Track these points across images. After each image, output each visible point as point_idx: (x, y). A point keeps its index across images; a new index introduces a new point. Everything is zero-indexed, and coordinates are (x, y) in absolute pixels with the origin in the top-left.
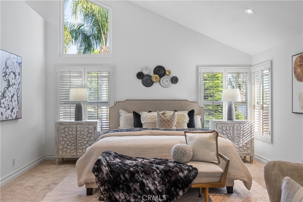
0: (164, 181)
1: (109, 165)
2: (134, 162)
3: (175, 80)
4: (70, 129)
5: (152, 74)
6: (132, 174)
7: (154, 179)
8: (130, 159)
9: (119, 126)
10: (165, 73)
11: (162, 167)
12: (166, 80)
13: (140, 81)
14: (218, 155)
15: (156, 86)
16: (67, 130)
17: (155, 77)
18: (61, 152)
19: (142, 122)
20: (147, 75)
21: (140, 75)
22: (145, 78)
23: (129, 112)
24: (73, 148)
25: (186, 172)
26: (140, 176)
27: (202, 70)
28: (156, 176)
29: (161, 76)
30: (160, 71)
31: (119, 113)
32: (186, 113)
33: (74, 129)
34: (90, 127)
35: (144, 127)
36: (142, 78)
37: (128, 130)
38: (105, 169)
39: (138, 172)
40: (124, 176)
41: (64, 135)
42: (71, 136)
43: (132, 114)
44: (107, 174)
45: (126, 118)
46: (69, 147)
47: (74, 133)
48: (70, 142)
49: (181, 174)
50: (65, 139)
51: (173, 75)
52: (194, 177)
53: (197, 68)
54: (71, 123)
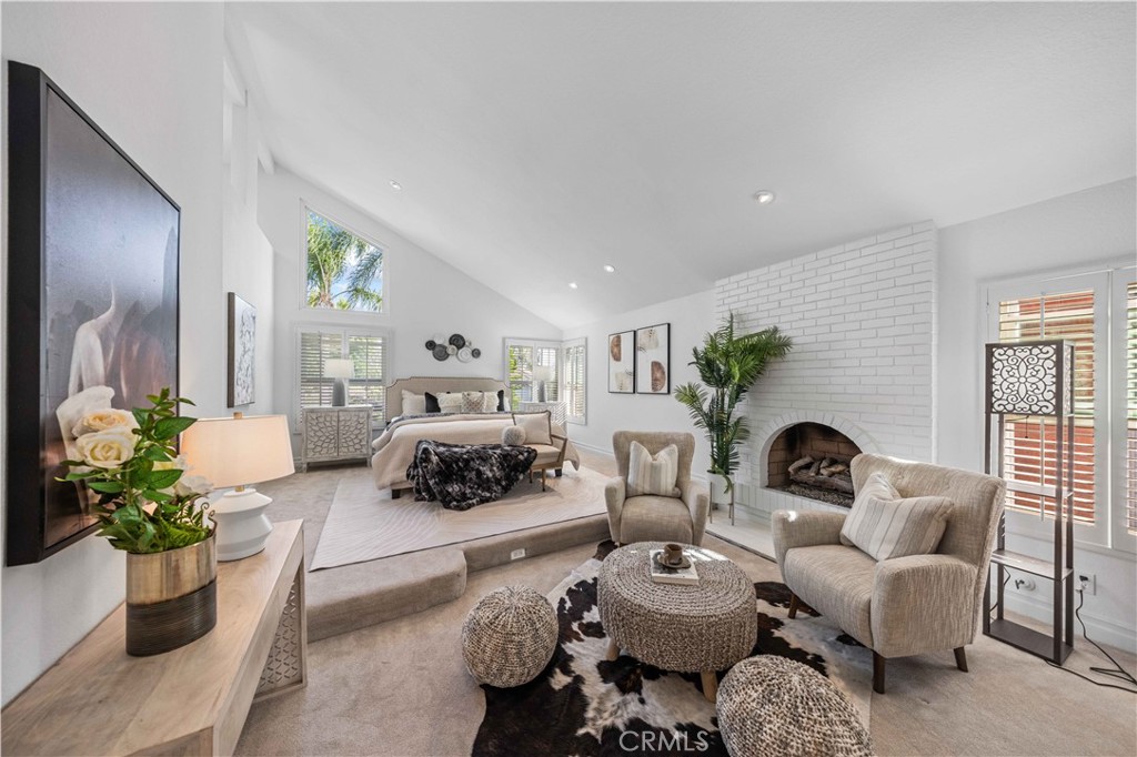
0: (503, 466)
1: (436, 454)
2: (465, 450)
3: (476, 353)
4: (328, 419)
5: (447, 344)
6: (467, 462)
7: (492, 465)
8: (456, 446)
9: (402, 412)
10: (464, 344)
11: (498, 451)
12: (465, 352)
13: (431, 352)
14: (552, 436)
15: (452, 359)
16: (321, 420)
17: (451, 349)
18: (311, 454)
19: (441, 406)
20: (440, 345)
21: (431, 345)
22: (437, 349)
23: (416, 394)
24: (332, 445)
25: (526, 454)
26: (475, 464)
27: (509, 343)
28: (494, 461)
29: (459, 347)
30: (458, 341)
31: (401, 395)
32: (496, 394)
33: (335, 419)
34: (361, 414)
35: (443, 412)
36: (433, 349)
37: (412, 417)
38: (435, 459)
39: (473, 460)
40: (457, 465)
41: (317, 428)
42: (330, 429)
43: (424, 397)
44: (438, 464)
45: (413, 402)
46: (326, 445)
47: (334, 424)
48: (327, 437)
49: (521, 457)
50: (319, 434)
51: (474, 346)
52: (535, 458)
53: (504, 339)
54: (328, 410)
